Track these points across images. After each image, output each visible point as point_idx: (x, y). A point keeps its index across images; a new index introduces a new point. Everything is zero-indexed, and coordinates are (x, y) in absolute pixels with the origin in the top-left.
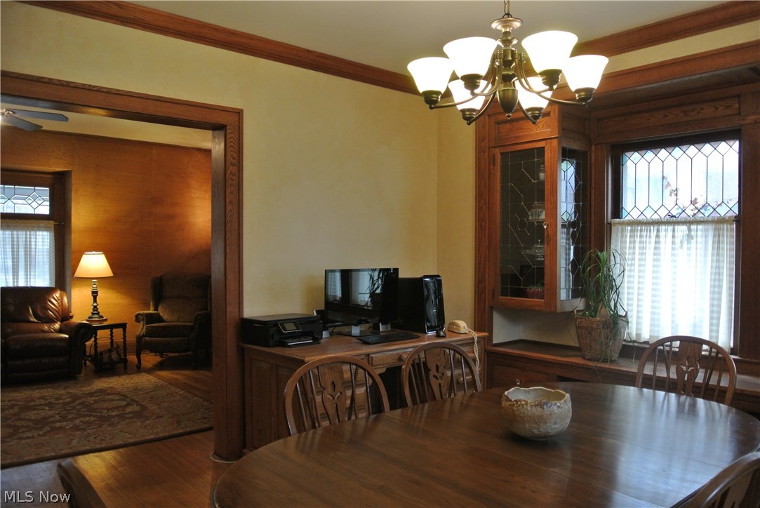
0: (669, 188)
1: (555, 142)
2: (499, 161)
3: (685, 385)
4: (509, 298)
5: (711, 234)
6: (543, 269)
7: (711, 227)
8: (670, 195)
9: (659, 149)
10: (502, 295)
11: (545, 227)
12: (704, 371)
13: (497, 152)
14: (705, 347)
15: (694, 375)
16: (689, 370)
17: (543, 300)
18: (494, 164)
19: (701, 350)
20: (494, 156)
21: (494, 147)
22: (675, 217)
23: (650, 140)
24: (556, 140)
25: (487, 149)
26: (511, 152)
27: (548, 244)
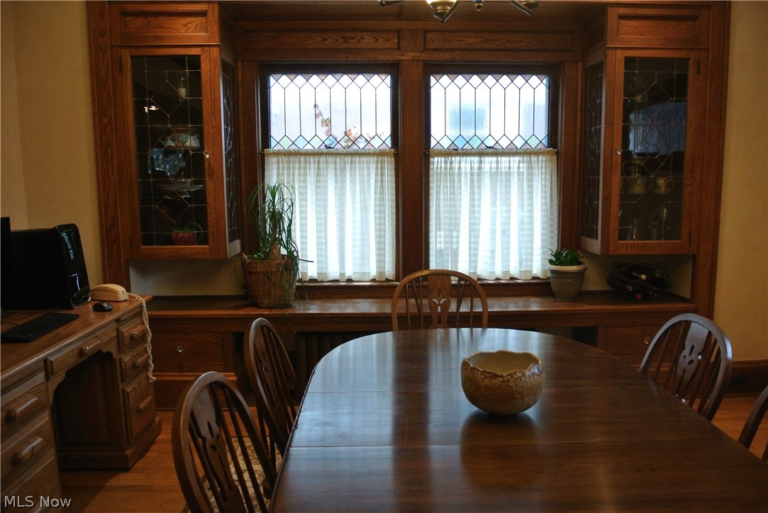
0: (321, 118)
1: (215, 51)
2: (129, 67)
3: (439, 317)
4: (156, 247)
5: (373, 166)
6: (205, 208)
7: (374, 159)
8: (322, 125)
9: (310, 75)
10: (144, 245)
11: (208, 156)
12: (456, 299)
13: (126, 55)
14: (453, 278)
15: (446, 306)
16: (441, 303)
17: (207, 246)
18: (121, 70)
19: (450, 281)
20: (121, 58)
21: (121, 47)
22: (330, 148)
23: (300, 63)
24: (216, 48)
25: (109, 48)
26: (148, 56)
27: (211, 177)
